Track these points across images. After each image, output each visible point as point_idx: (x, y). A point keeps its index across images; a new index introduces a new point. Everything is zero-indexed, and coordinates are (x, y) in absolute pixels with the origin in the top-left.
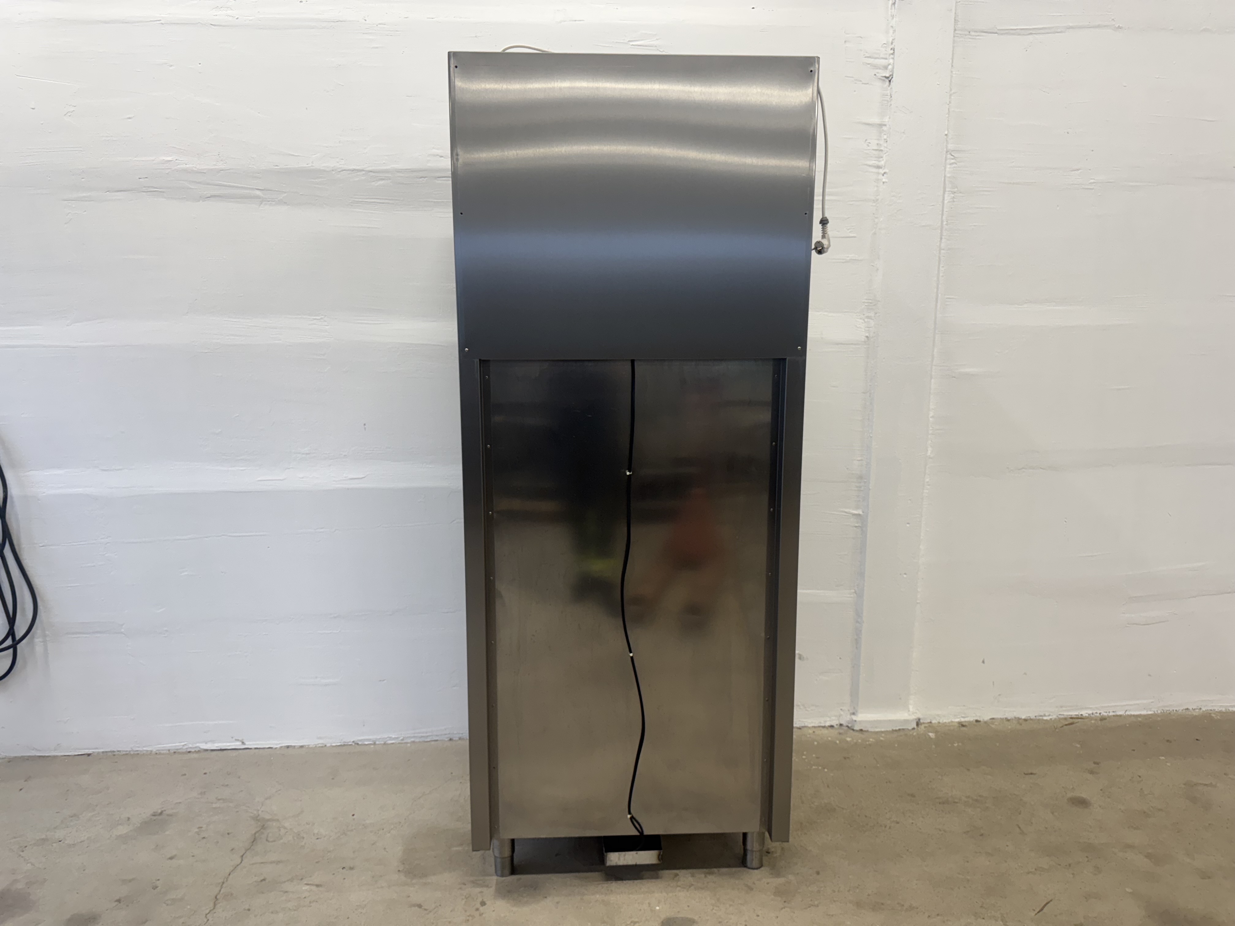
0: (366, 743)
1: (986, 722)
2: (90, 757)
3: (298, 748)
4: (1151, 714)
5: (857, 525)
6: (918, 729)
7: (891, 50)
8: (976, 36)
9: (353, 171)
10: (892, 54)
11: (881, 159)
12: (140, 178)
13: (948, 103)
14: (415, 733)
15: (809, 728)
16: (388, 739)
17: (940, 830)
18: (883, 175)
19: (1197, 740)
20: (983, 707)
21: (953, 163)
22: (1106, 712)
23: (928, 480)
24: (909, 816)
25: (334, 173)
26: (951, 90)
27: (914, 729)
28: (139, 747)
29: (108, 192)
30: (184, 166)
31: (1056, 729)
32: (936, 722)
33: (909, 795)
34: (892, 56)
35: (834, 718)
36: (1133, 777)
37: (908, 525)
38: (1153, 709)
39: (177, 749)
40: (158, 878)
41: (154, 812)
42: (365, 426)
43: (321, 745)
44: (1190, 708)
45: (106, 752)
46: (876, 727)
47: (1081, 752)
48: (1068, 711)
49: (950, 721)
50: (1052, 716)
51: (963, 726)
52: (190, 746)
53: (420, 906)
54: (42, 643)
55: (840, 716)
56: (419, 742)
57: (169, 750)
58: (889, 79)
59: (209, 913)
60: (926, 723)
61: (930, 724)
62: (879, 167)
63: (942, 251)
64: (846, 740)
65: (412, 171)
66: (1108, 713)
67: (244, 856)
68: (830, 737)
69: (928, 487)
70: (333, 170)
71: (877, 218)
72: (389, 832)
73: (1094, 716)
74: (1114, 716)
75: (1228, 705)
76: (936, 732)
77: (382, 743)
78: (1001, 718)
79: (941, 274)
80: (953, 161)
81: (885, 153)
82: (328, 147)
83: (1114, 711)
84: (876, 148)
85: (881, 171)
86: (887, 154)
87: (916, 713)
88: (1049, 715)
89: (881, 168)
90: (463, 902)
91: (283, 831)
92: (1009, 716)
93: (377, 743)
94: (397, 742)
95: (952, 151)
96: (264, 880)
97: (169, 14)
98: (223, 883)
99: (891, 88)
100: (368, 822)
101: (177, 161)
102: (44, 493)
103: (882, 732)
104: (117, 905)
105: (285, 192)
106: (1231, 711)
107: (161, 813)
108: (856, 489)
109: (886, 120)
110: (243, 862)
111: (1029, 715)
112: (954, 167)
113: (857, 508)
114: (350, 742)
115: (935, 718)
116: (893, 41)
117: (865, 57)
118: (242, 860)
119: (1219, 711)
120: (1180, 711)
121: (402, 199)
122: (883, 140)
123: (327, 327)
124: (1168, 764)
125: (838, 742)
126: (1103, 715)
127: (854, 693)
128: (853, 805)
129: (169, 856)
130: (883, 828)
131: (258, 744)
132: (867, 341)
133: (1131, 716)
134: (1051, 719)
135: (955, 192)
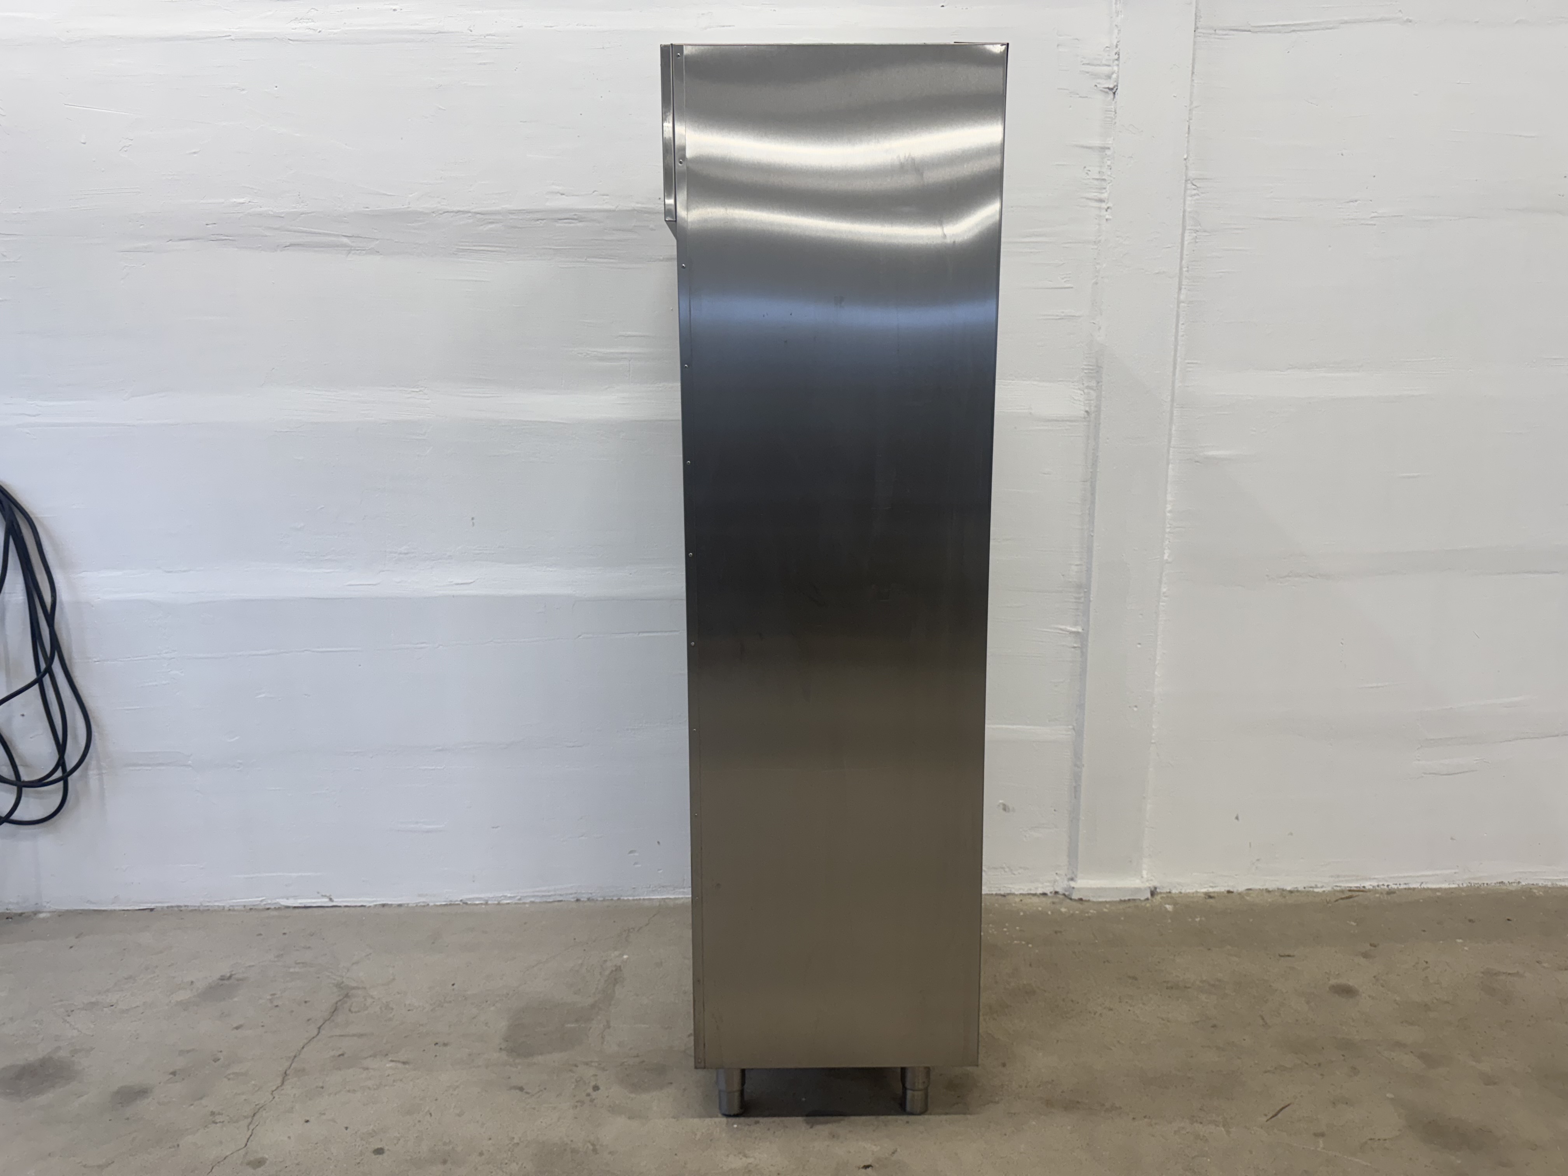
0: (477, 902)
1: (1240, 894)
2: (153, 912)
3: (395, 907)
4: (1455, 888)
5: (1075, 645)
6: (1152, 901)
7: (1115, 54)
8: (1223, 35)
9: (457, 212)
10: (1117, 60)
11: (1104, 191)
12: (207, 225)
13: (1188, 120)
14: (533, 892)
15: (1016, 895)
16: (502, 898)
17: (1163, 1019)
18: (1107, 211)
19: (1509, 920)
20: (1236, 875)
21: (1195, 195)
22: (1396, 884)
23: (1164, 590)
24: (1127, 1002)
25: (434, 215)
26: (1191, 103)
27: (1147, 899)
28: (209, 902)
29: (170, 242)
30: (259, 210)
31: (1328, 903)
32: (1177, 892)
33: (1129, 977)
34: (1116, 62)
35: (1048, 884)
36: (1417, 963)
37: (1139, 646)
38: (1458, 882)
39: (254, 906)
40: (220, 1050)
41: (222, 976)
42: (474, 521)
43: (423, 904)
44: (1506, 881)
45: (172, 907)
46: (1100, 897)
47: (1356, 931)
48: (1347, 881)
49: (1194, 890)
50: (1325, 887)
51: (1210, 897)
52: (269, 902)
53: (521, 1089)
54: (97, 777)
55: (1055, 881)
56: (540, 902)
57: (244, 906)
58: (1114, 91)
59: (275, 1090)
60: (1164, 893)
61: (1169, 895)
62: (1101, 201)
63: (1182, 304)
64: (1060, 910)
65: (527, 212)
66: (1398, 886)
67: (322, 1028)
68: (1040, 906)
69: (1166, 599)
70: (433, 212)
71: (1098, 264)
72: (494, 1005)
73: (1379, 888)
74: (1405, 889)
75: (1556, 878)
76: (1175, 904)
77: (496, 902)
78: (1260, 889)
79: (1180, 333)
80: (1195, 192)
81: (1109, 183)
82: (427, 185)
83: (1406, 882)
84: (1098, 177)
85: (1104, 205)
86: (1110, 184)
87: (1152, 880)
88: (1322, 887)
89: (1104, 201)
90: (573, 1086)
91: (369, 1001)
92: (1271, 886)
93: (489, 902)
94: (514, 903)
95: (1194, 179)
96: (343, 1055)
97: (239, 28)
98: (295, 1057)
99: (1116, 102)
100: (469, 993)
101: (250, 203)
102: (99, 598)
103: (1106, 902)
104: (171, 1078)
105: (377, 240)
106: (1558, 886)
107: (230, 977)
108: (1074, 600)
109: (1110, 142)
110: (320, 1034)
111: (1295, 886)
112: (1197, 200)
113: (1076, 624)
114: (457, 901)
115: (1175, 887)
116: (1118, 44)
117: (1083, 64)
118: (319, 1033)
119: (1543, 885)
120: (1493, 884)
121: (516, 246)
122: (1107, 167)
123: (428, 401)
124: (1466, 948)
125: (1049, 913)
126: (1392, 888)
127: (1073, 854)
128: (1059, 988)
129: (235, 1025)
130: (1092, 1015)
131: (348, 902)
132: (1087, 417)
133: (1428, 889)
134: (1324, 891)
135: (1197, 231)
